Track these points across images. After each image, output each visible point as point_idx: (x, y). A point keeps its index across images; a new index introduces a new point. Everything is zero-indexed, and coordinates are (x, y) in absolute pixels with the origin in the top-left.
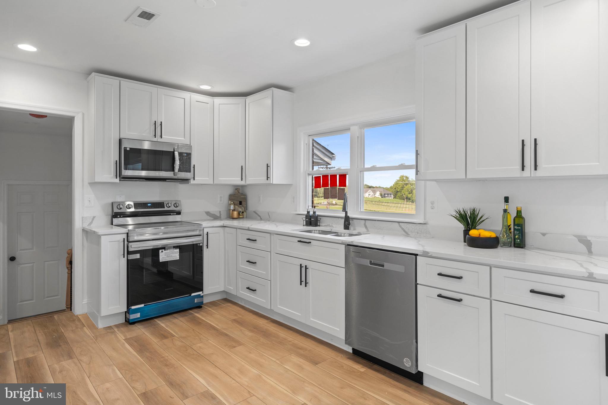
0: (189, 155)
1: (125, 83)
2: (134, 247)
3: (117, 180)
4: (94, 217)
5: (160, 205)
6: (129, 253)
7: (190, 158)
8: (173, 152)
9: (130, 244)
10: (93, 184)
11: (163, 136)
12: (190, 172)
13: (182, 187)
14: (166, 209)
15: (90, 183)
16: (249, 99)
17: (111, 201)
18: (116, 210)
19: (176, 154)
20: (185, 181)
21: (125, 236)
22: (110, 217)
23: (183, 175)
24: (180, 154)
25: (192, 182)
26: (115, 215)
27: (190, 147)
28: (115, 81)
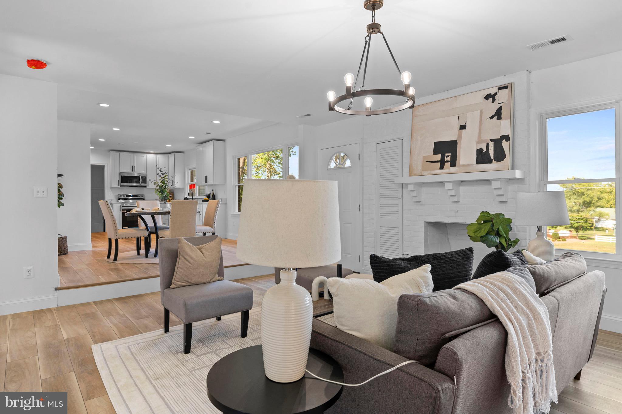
0: (146, 177)
1: (122, 153)
2: (124, 208)
3: (119, 187)
4: (112, 200)
5: (136, 196)
6: (122, 210)
7: (146, 179)
8: (139, 177)
9: (123, 207)
10: (111, 188)
11: (136, 171)
12: (146, 183)
13: (145, 189)
14: (138, 197)
15: (110, 188)
16: (170, 155)
17: (118, 194)
18: (119, 197)
19: (140, 177)
20: (145, 187)
21: (121, 205)
22: (117, 200)
23: (143, 184)
24: (142, 177)
25: (147, 187)
26: (119, 199)
27: (146, 175)
28: (118, 153)
